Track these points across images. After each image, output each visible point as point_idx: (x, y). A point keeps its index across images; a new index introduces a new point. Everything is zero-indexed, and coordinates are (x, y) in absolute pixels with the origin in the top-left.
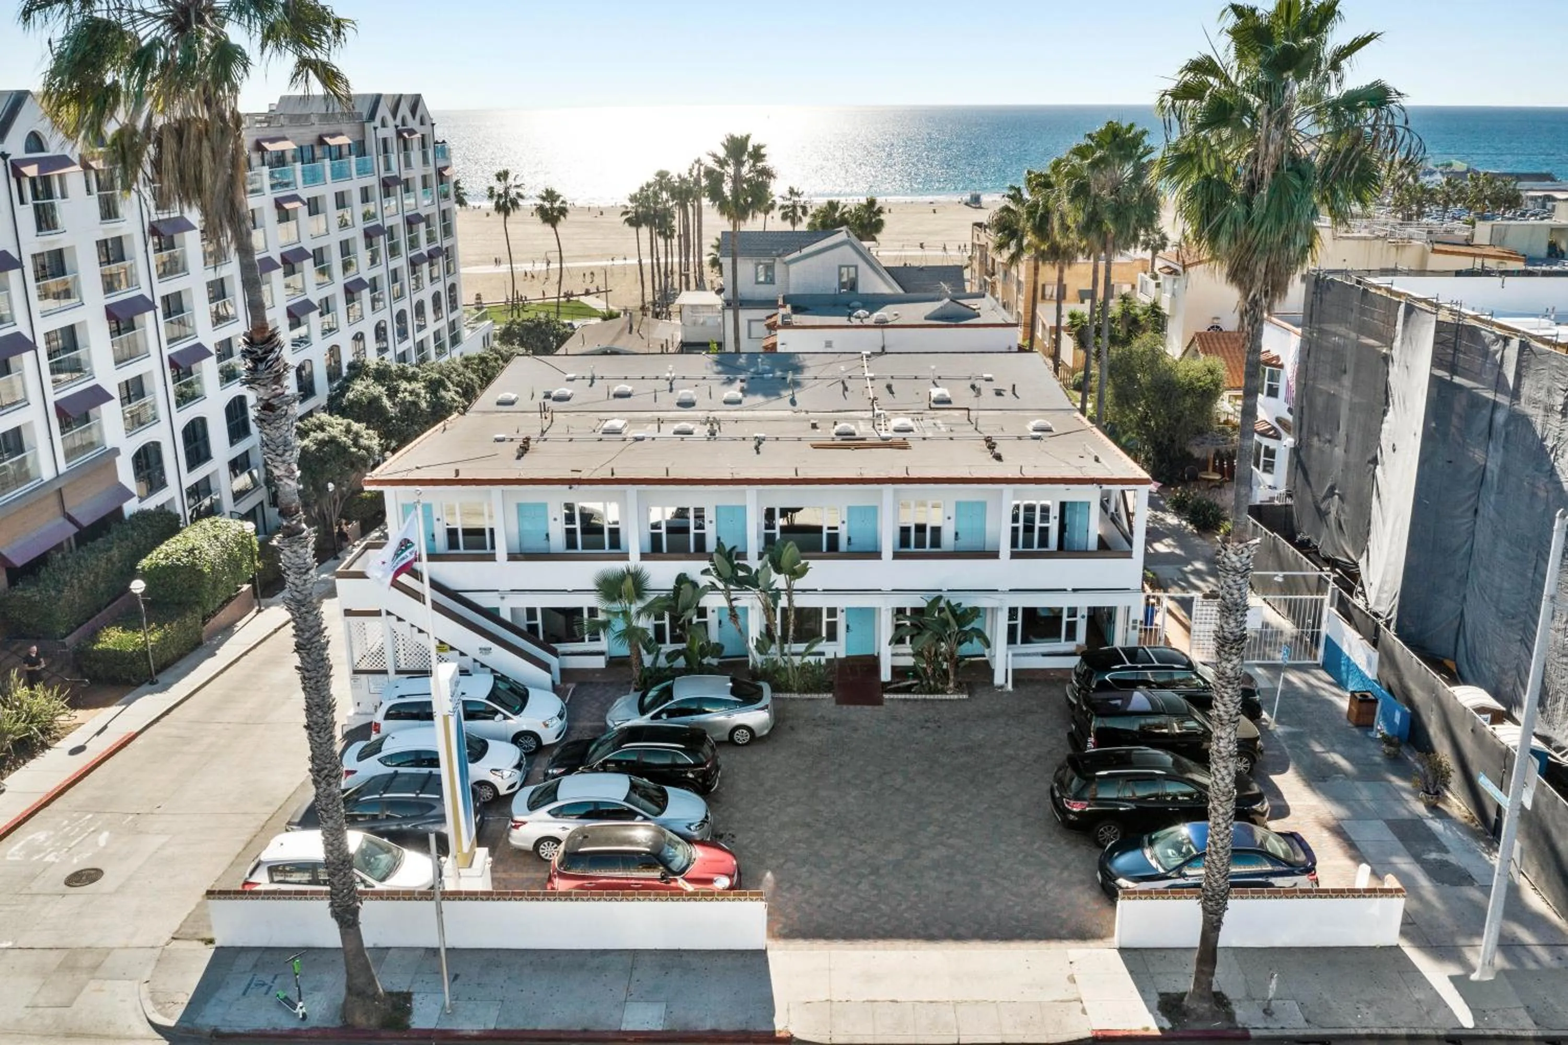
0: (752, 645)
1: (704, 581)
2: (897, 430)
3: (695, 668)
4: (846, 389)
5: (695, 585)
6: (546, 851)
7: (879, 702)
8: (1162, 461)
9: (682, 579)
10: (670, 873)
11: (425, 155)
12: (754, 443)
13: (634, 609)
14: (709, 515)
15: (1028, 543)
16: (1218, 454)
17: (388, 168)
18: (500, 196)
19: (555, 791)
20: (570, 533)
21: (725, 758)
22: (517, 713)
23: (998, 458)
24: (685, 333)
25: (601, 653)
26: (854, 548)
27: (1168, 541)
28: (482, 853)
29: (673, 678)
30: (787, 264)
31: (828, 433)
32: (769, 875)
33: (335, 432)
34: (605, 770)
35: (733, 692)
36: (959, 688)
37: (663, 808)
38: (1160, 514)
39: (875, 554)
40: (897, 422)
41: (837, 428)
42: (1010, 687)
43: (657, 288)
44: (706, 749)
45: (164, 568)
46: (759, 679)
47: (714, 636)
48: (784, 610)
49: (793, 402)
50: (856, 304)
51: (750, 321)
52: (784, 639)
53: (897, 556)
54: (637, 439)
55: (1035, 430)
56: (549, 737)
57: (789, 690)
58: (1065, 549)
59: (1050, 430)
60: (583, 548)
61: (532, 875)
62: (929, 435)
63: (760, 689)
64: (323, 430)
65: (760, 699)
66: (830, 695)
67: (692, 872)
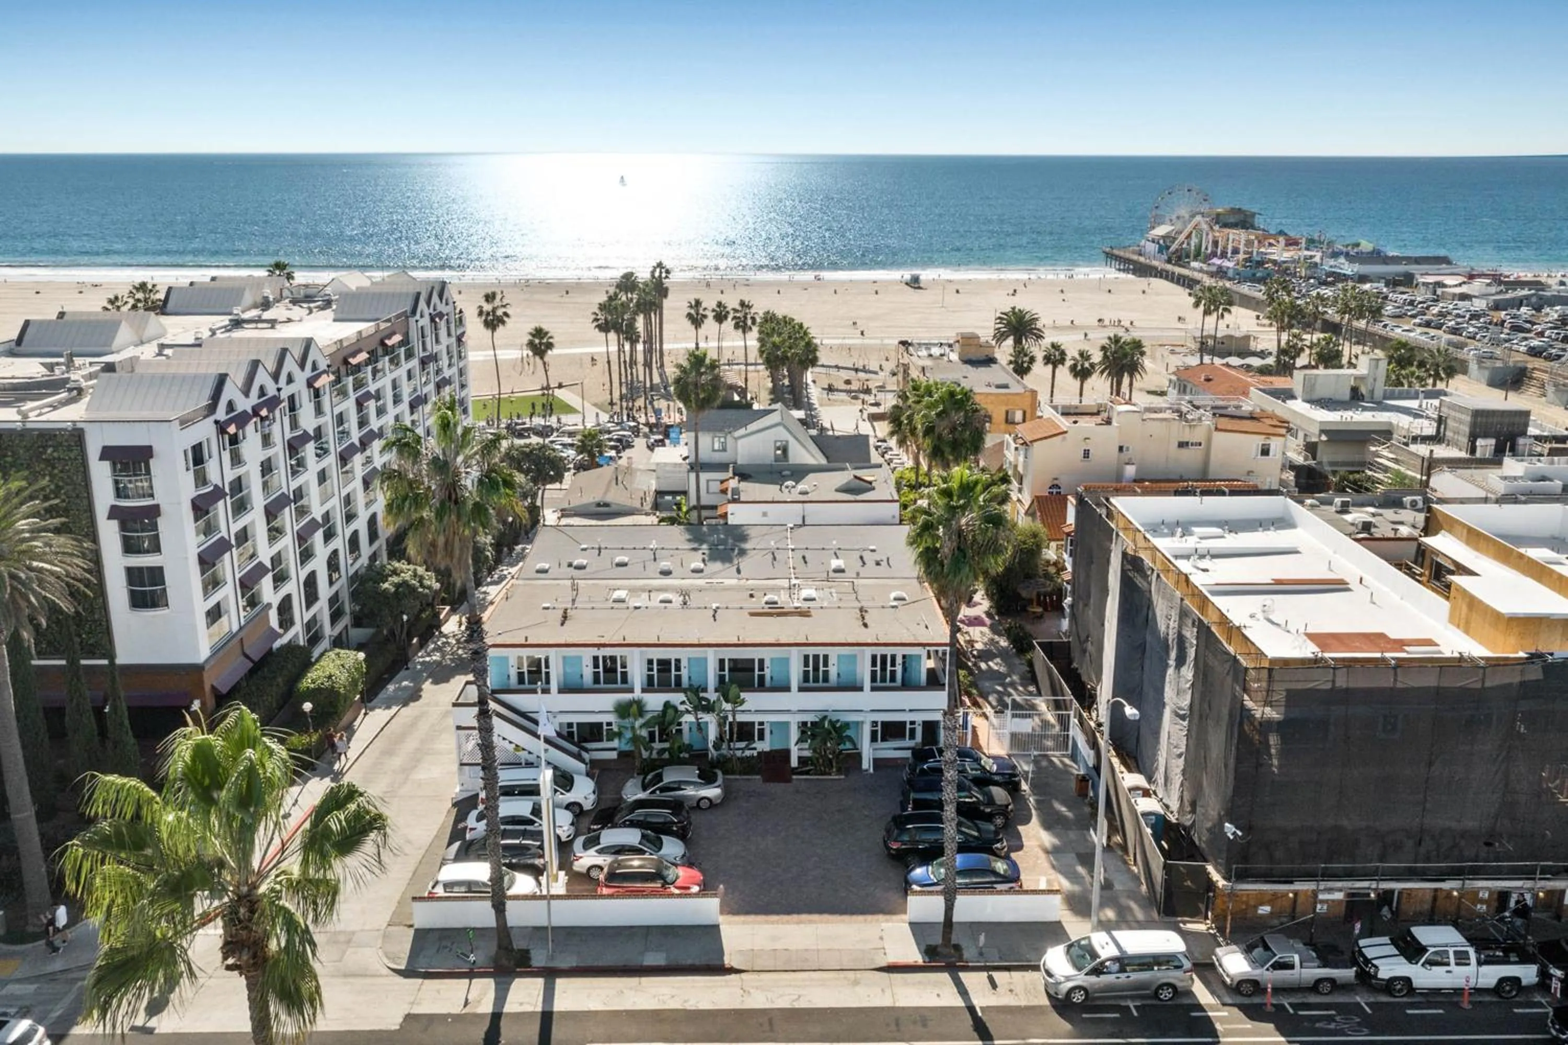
0: (710, 745)
1: (682, 708)
2: (805, 600)
3: (675, 761)
4: (775, 559)
5: (675, 709)
6: (594, 873)
7: (789, 781)
8: (1001, 598)
9: (667, 705)
10: (665, 884)
11: (448, 329)
12: (712, 613)
13: (638, 724)
14: (684, 663)
15: (883, 680)
16: (1038, 595)
17: (424, 349)
18: (488, 314)
19: (598, 837)
20: (596, 675)
21: (696, 818)
22: (568, 791)
23: (865, 625)
24: (658, 483)
25: (614, 749)
26: (775, 684)
27: (998, 660)
28: (562, 874)
29: (662, 767)
30: (736, 439)
31: (759, 603)
32: (721, 886)
33: (407, 576)
34: (625, 826)
35: (700, 777)
36: (839, 771)
37: (660, 849)
38: (996, 638)
39: (787, 689)
40: (805, 593)
41: (766, 598)
42: (871, 770)
43: (623, 380)
44: (684, 813)
45: (314, 690)
46: (715, 767)
47: (686, 738)
48: (731, 723)
49: (739, 571)
50: (787, 473)
51: (708, 481)
52: (731, 740)
53: (801, 689)
54: (636, 608)
55: (895, 599)
56: (588, 805)
57: (733, 773)
58: (907, 685)
59: (904, 599)
60: (605, 683)
61: (587, 887)
62: (825, 604)
63: (715, 775)
64: (398, 575)
65: (715, 781)
66: (758, 777)
67: (678, 883)
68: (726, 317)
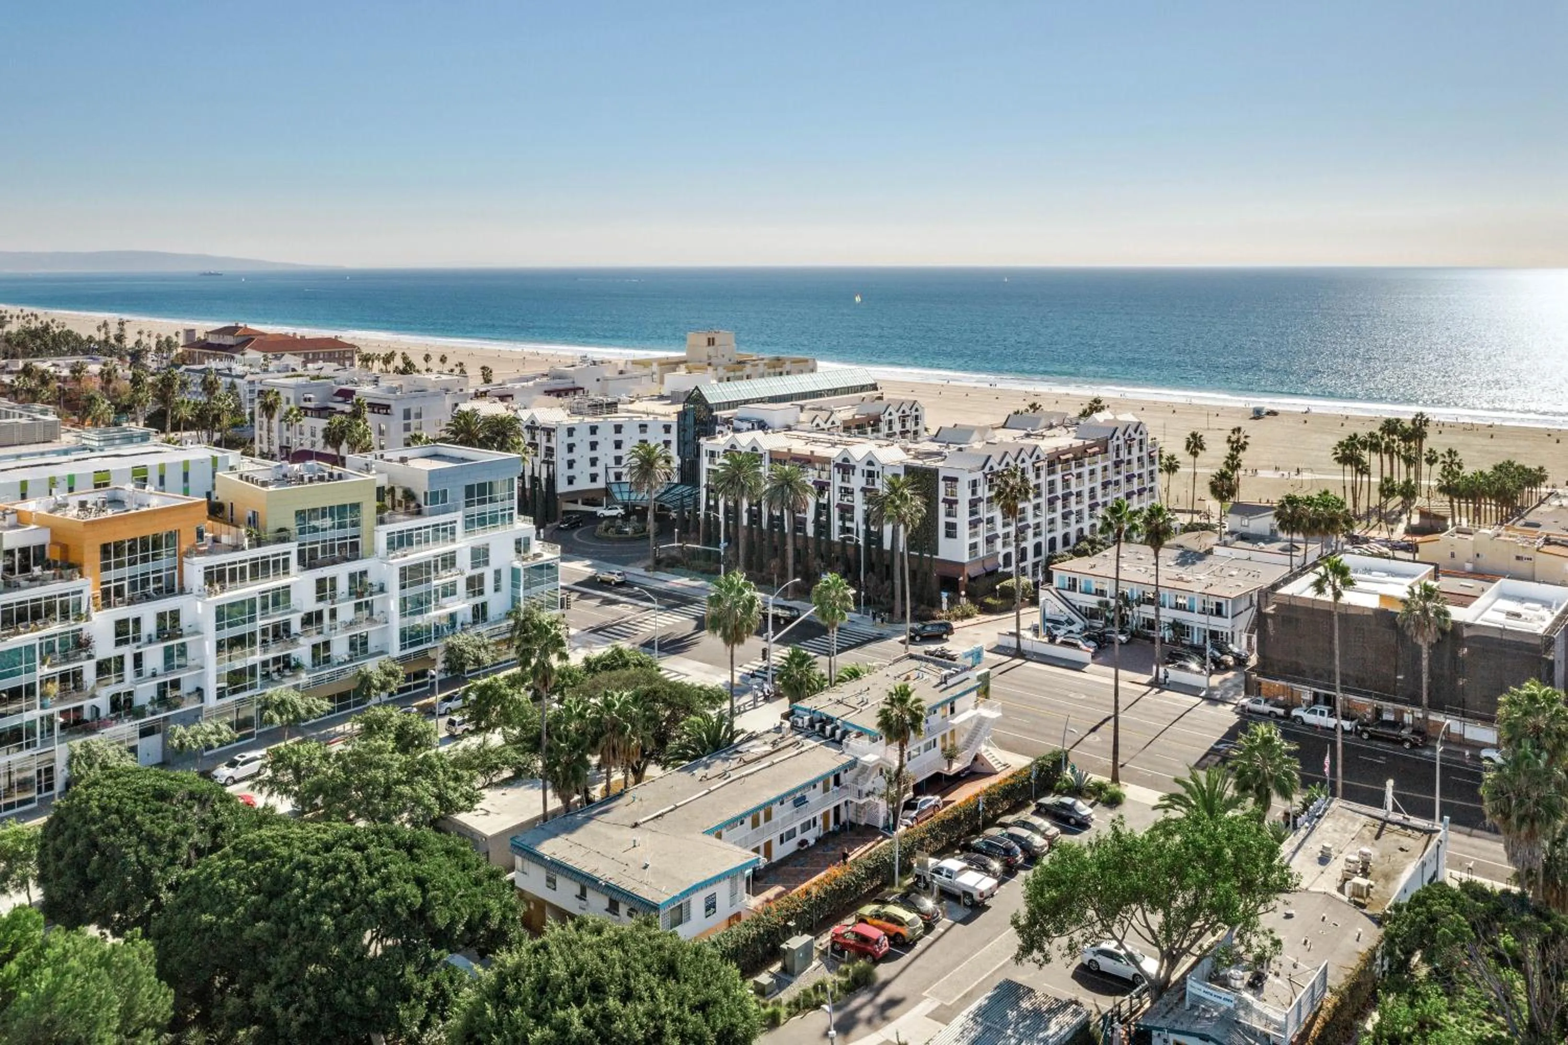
11: (1141, 448)
17: (1117, 457)
53: (1171, 608)
68: (1436, 461)
